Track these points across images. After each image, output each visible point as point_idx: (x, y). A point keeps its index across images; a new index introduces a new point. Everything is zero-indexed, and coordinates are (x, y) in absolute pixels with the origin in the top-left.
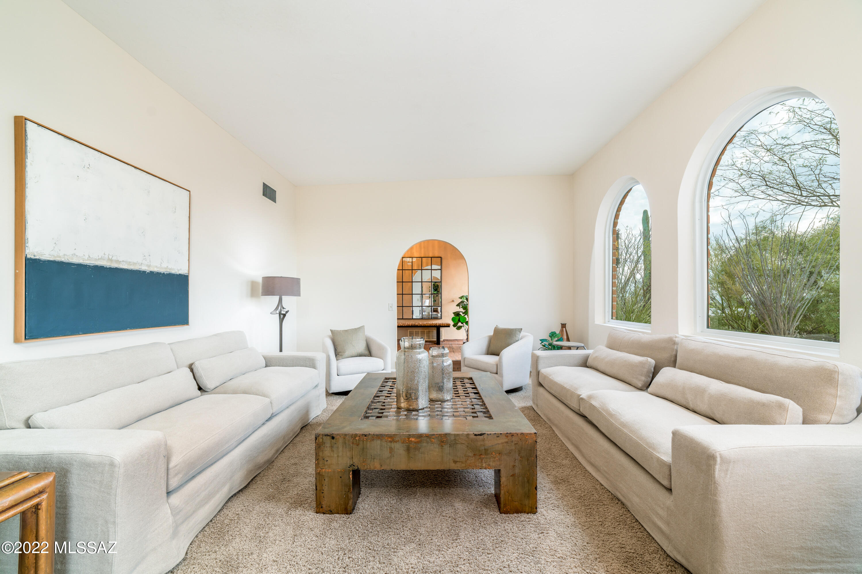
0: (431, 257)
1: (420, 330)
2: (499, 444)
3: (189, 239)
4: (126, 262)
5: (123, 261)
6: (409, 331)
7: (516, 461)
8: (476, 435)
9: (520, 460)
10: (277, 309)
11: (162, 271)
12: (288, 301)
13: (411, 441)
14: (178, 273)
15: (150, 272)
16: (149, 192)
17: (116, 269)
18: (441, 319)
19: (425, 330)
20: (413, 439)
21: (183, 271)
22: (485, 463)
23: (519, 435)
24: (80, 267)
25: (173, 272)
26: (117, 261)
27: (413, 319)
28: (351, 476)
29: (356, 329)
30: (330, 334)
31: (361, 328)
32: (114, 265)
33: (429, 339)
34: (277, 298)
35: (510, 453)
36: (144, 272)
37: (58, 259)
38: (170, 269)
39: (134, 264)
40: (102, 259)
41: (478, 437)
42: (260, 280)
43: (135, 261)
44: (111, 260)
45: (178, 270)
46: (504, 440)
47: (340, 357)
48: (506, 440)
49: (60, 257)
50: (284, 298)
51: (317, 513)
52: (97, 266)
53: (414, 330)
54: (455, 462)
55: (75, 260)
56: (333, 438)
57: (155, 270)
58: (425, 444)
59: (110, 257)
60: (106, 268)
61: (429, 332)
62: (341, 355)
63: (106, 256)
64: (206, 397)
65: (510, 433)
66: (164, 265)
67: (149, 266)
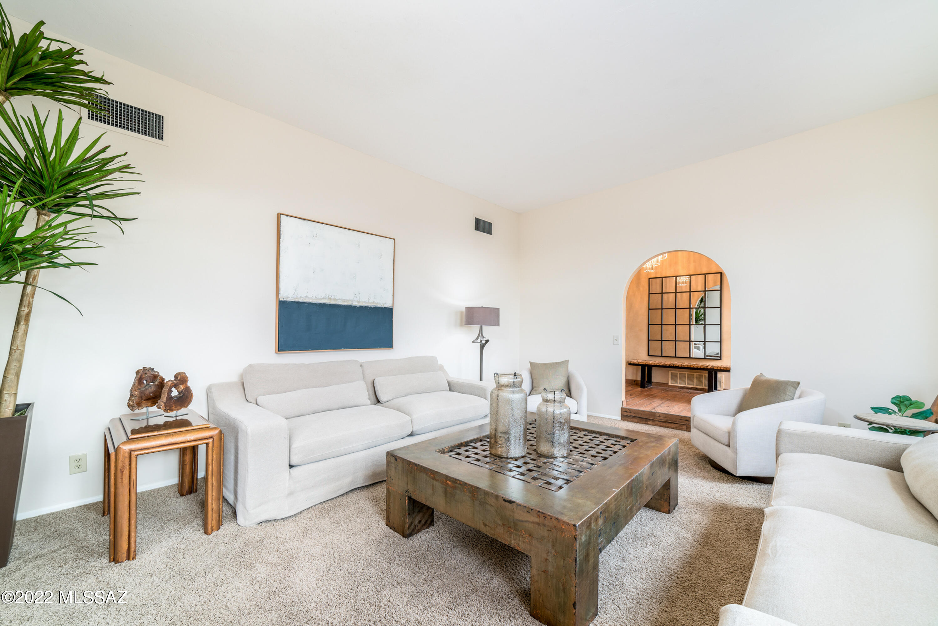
0: (705, 274)
1: (687, 373)
2: (529, 522)
3: (393, 278)
4: (341, 299)
5: (339, 299)
6: (670, 372)
7: (550, 554)
8: (505, 500)
9: (554, 555)
10: (477, 338)
11: (369, 305)
12: (489, 331)
13: (448, 484)
14: (383, 306)
15: (360, 306)
16: (359, 246)
17: (334, 305)
18: (720, 359)
19: (695, 374)
20: (450, 483)
21: (388, 304)
22: (514, 540)
23: (553, 520)
24: (310, 304)
25: (379, 306)
26: (335, 299)
27: (690, 358)
28: (407, 501)
29: (557, 364)
30: (529, 366)
31: (565, 363)
32: (333, 302)
33: (700, 386)
34: (476, 328)
35: (542, 540)
36: (355, 307)
37: (297, 300)
38: (376, 304)
39: (348, 301)
40: (324, 298)
41: (507, 503)
42: (464, 310)
43: (348, 299)
44: (331, 299)
45: (384, 304)
46: (533, 518)
47: (534, 392)
48: (537, 520)
49: (298, 299)
50: (484, 327)
51: (387, 525)
52: (321, 303)
53: (678, 373)
54: (485, 525)
55: (307, 300)
56: (396, 460)
57: (364, 304)
58: (458, 492)
59: (330, 297)
60: (327, 305)
61: (700, 377)
62: (536, 390)
63: (327, 296)
64: (378, 407)
65: (543, 513)
66: (371, 300)
67: (359, 302)
